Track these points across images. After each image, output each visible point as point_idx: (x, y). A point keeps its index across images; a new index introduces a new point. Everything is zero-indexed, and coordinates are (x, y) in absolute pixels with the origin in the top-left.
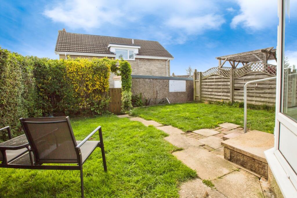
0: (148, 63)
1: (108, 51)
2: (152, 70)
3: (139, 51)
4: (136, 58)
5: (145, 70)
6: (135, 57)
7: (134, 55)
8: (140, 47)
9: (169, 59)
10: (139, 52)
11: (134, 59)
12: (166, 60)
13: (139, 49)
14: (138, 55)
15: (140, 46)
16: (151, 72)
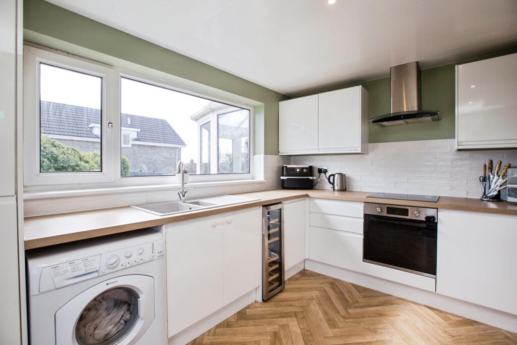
0: (150, 151)
1: (90, 133)
2: (155, 160)
3: (138, 134)
4: (133, 145)
5: (146, 160)
6: (132, 142)
7: (130, 141)
8: (139, 130)
9: (180, 146)
10: (137, 136)
11: (130, 146)
12: (176, 148)
13: (137, 132)
14: (135, 140)
15: (139, 128)
16: (154, 164)
